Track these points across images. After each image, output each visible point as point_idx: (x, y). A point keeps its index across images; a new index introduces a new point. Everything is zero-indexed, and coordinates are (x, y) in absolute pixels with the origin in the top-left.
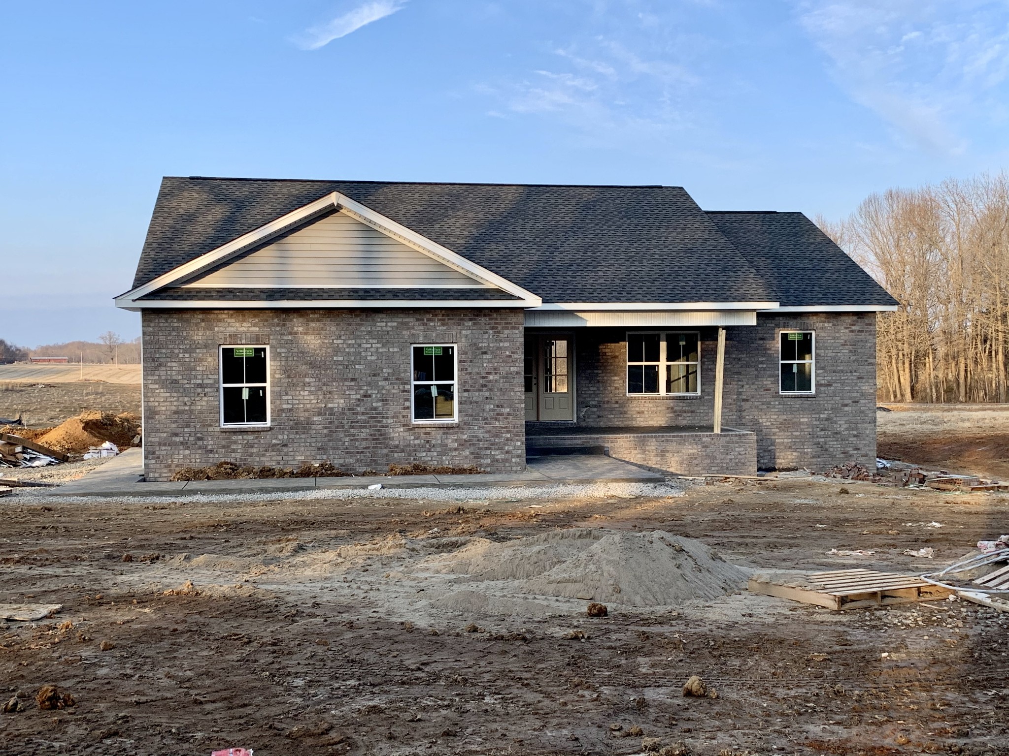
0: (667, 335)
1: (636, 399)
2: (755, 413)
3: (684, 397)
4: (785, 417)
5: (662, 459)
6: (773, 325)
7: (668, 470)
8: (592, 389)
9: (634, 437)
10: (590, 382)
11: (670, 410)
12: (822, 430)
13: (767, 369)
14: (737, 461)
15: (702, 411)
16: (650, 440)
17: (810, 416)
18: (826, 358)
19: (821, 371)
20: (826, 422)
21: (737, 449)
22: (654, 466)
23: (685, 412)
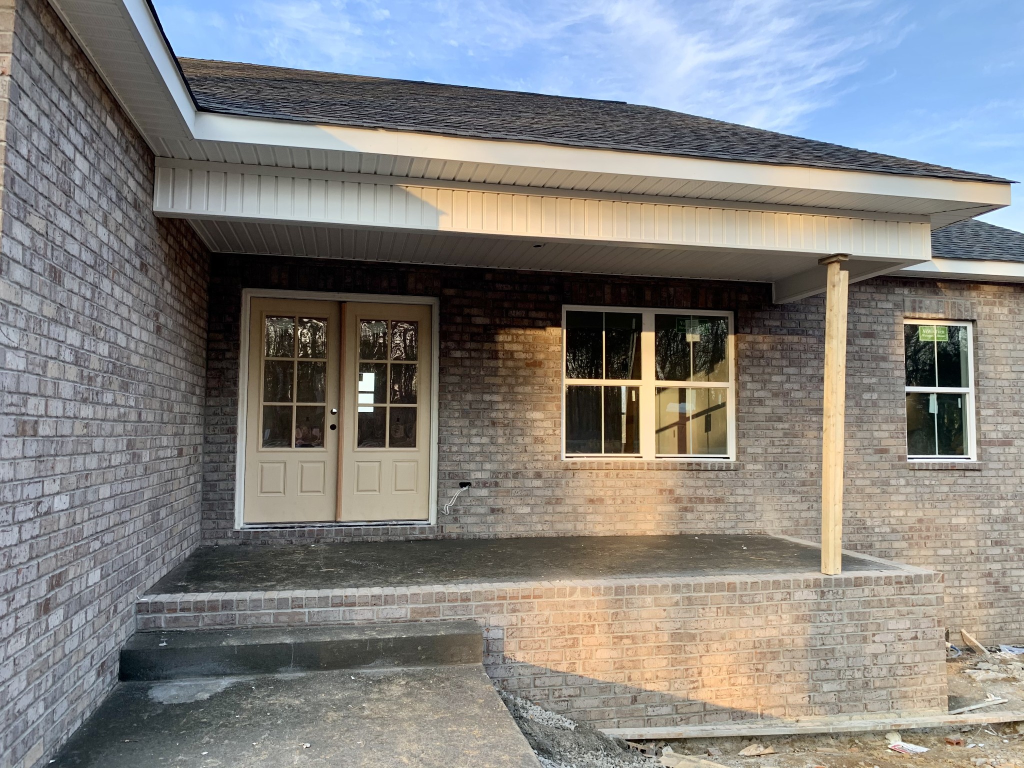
0: (657, 317)
1: (583, 468)
2: (858, 506)
3: (699, 464)
4: (920, 514)
5: (674, 663)
6: (890, 306)
7: (692, 696)
8: (476, 440)
9: (584, 590)
10: (472, 425)
11: (666, 495)
12: (996, 543)
13: (881, 403)
14: (893, 659)
15: (740, 499)
16: (636, 599)
17: (970, 512)
18: (999, 383)
19: (990, 412)
20: (1004, 527)
21: (892, 625)
22: (649, 687)
23: (701, 500)
